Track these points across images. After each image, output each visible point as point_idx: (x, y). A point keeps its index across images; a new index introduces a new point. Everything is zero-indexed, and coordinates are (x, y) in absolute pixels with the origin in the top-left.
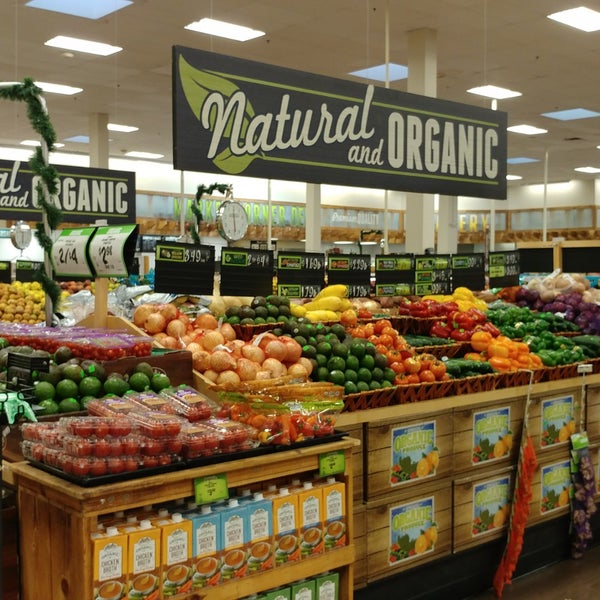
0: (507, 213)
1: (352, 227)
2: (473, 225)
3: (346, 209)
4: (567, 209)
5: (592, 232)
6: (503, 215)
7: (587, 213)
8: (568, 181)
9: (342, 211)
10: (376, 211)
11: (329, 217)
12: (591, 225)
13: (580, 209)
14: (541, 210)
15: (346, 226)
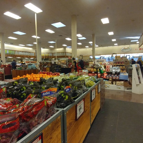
0: (53, 53)
1: (24, 55)
2: (47, 55)
3: (23, 52)
4: (62, 53)
5: (65, 56)
6: (52, 54)
7: (65, 53)
8: (62, 48)
9: (22, 52)
10: (29, 52)
11: (19, 53)
12: (65, 55)
13: (64, 52)
14: (56, 53)
15: (23, 55)
